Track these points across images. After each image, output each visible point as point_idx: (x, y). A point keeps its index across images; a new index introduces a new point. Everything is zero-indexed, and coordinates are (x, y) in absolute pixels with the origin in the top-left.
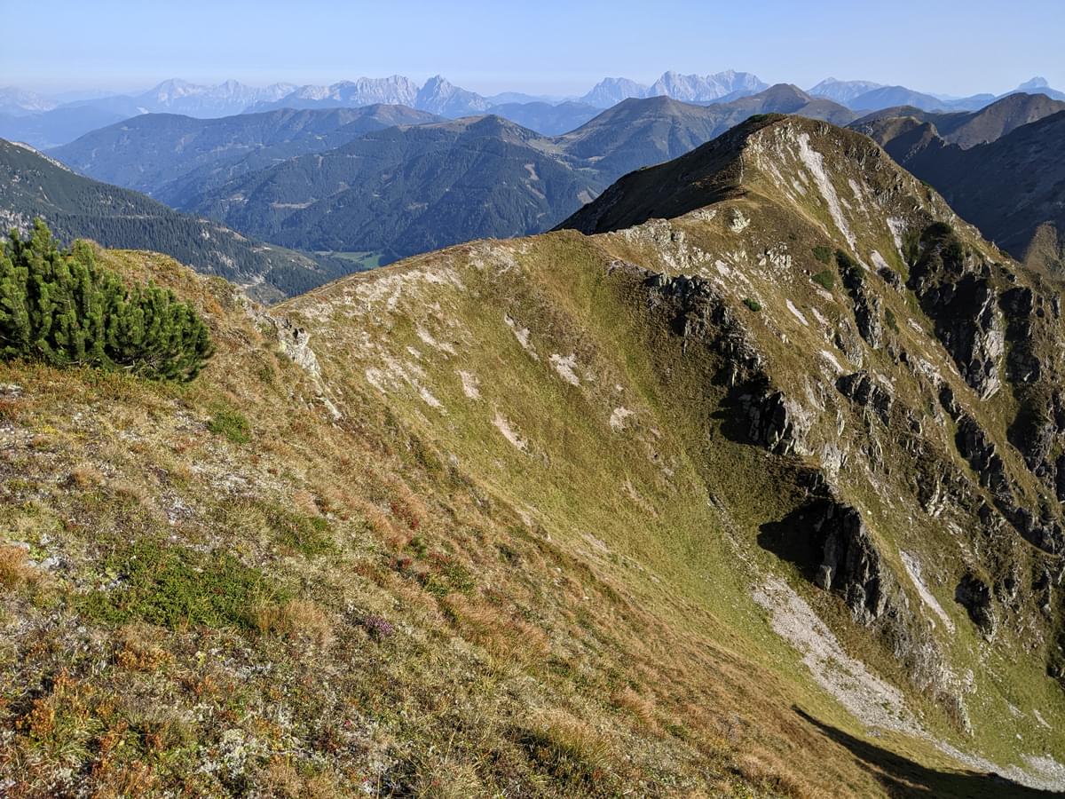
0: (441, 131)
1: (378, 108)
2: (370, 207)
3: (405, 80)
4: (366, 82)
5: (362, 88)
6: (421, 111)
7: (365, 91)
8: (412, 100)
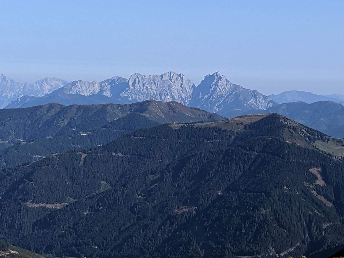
0: (216, 130)
1: (149, 105)
2: (132, 209)
3: (181, 77)
4: (138, 79)
5: (134, 84)
6: (196, 109)
7: (137, 87)
8: (186, 98)
